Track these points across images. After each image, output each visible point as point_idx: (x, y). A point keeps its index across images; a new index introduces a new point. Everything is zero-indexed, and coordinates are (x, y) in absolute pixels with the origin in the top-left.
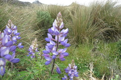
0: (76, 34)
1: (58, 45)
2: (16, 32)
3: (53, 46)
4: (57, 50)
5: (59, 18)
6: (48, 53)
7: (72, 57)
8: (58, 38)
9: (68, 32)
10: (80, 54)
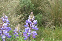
0: (53, 18)
2: (7, 20)
3: (29, 29)
4: (31, 32)
5: (32, 15)
6: (26, 33)
7: (49, 38)
9: (37, 22)
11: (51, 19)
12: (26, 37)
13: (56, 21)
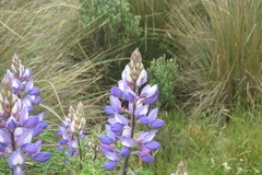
1: (134, 124)
2: (31, 87)
3: (123, 125)
4: (132, 137)
5: (135, 62)
6: (112, 142)
8: (134, 107)
10: (235, 151)
11: (214, 77)
12: (111, 157)
13: (233, 86)
